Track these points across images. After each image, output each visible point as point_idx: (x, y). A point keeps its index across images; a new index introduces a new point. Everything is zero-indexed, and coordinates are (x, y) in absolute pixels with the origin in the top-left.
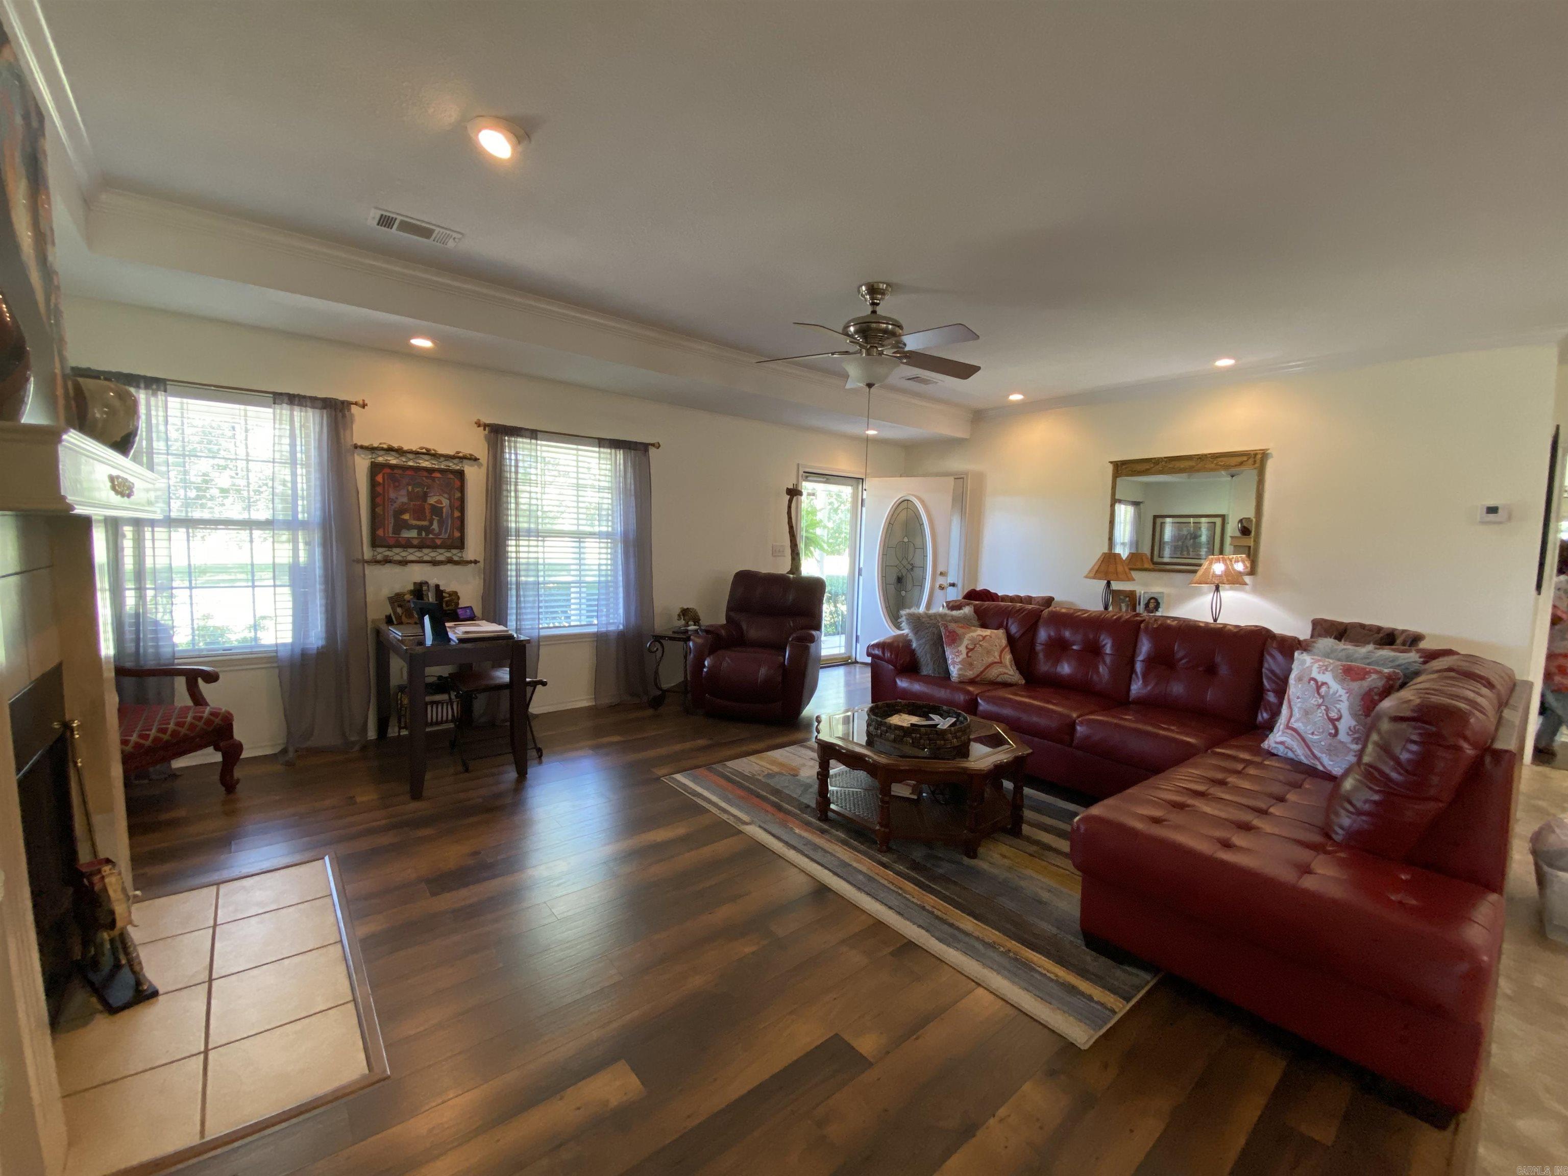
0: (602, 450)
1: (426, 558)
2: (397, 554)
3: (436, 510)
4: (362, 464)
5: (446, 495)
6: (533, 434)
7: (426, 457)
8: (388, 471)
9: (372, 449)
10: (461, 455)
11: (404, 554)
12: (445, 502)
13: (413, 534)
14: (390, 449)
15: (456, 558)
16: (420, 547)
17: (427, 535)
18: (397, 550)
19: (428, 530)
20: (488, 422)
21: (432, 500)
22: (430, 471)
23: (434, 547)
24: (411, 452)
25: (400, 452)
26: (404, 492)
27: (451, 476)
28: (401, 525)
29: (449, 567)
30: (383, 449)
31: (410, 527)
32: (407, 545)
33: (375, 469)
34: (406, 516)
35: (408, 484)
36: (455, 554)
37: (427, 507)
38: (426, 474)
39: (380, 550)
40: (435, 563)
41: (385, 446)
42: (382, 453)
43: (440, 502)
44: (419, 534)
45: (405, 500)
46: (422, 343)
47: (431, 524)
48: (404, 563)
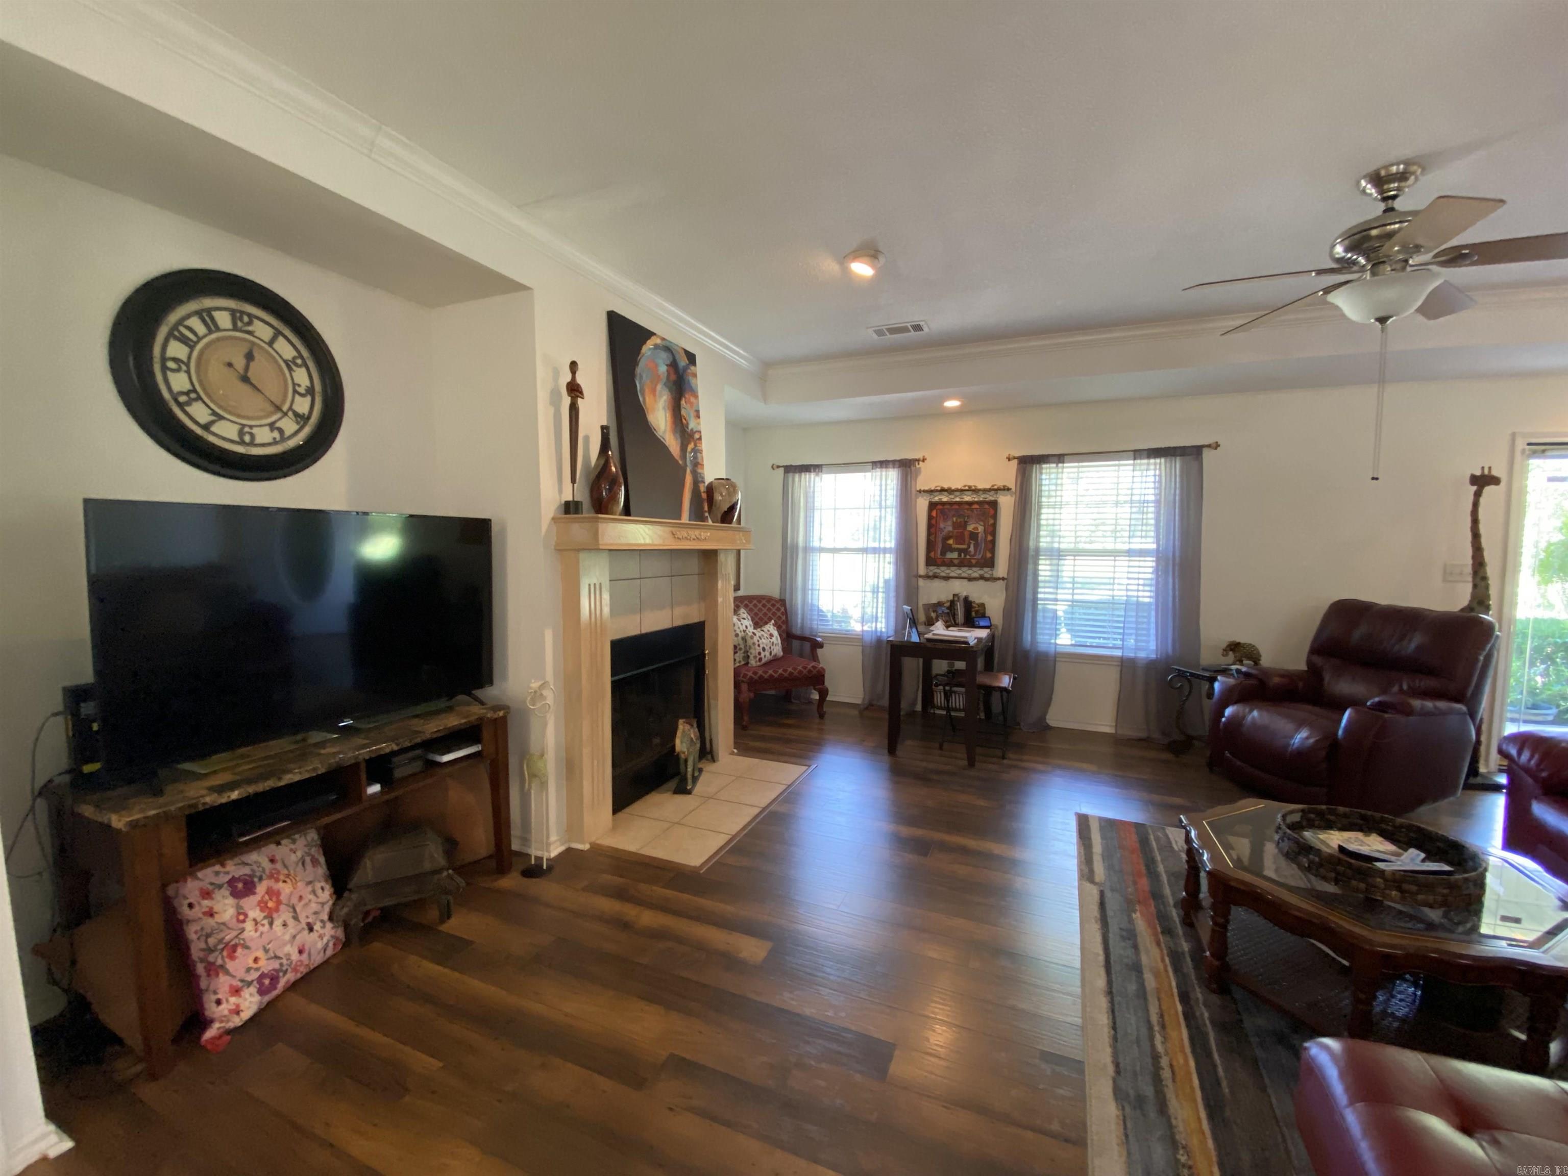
1: (964, 575)
2: (943, 571)
3: (974, 536)
4: (922, 505)
5: (982, 523)
6: (1060, 458)
7: (970, 493)
8: (939, 507)
9: (931, 492)
10: (996, 487)
11: (948, 571)
12: (981, 529)
13: (955, 555)
14: (943, 490)
15: (987, 575)
16: (961, 565)
17: (965, 556)
18: (943, 568)
19: (966, 551)
20: (1017, 455)
21: (970, 528)
22: (970, 504)
23: (970, 566)
24: (957, 490)
25: (949, 491)
26: (950, 523)
27: (987, 506)
28: (947, 549)
29: (981, 582)
30: (937, 491)
31: (952, 550)
32: (950, 564)
33: (932, 506)
34: (951, 542)
35: (954, 516)
36: (986, 572)
37: (967, 534)
38: (967, 507)
39: (931, 568)
40: (970, 579)
41: (939, 488)
42: (938, 493)
43: (976, 528)
44: (960, 555)
45: (950, 529)
46: (952, 404)
47: (969, 547)
48: (947, 578)
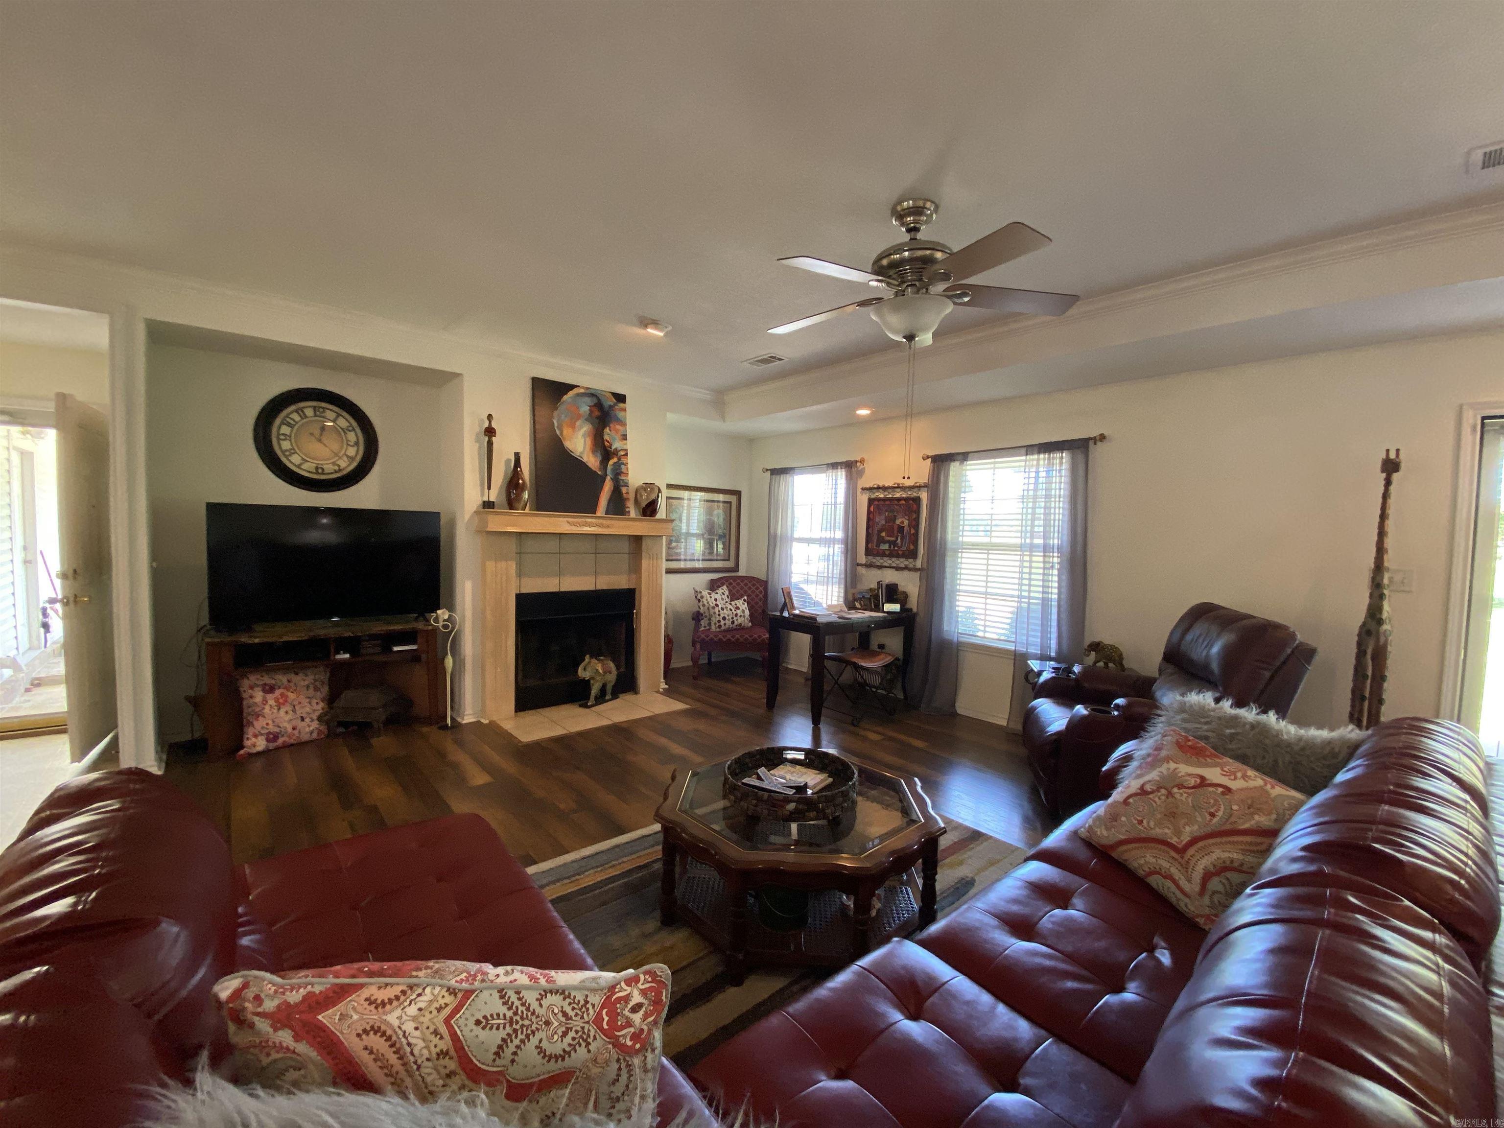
0: (1028, 457)
1: (894, 565)
2: (878, 561)
3: (901, 529)
4: (863, 500)
5: (906, 517)
6: (964, 457)
7: (898, 490)
8: (876, 503)
9: (870, 489)
10: (918, 484)
11: (882, 561)
12: (906, 522)
13: (885, 547)
14: (879, 488)
15: (911, 566)
16: (891, 556)
17: (894, 547)
18: (878, 558)
19: (894, 543)
20: (930, 454)
21: (898, 522)
22: (899, 499)
23: (898, 556)
24: (889, 488)
25: (884, 488)
26: (883, 517)
27: (911, 502)
28: (881, 541)
29: (906, 573)
30: (875, 488)
31: (885, 542)
32: (883, 554)
33: (871, 501)
34: (883, 534)
35: (886, 511)
36: (909, 563)
37: (896, 527)
38: (896, 502)
39: (870, 558)
40: (897, 569)
41: (876, 486)
42: (875, 491)
43: (903, 522)
44: (890, 547)
45: (883, 522)
46: (863, 412)
47: (897, 539)
48: (880, 567)
